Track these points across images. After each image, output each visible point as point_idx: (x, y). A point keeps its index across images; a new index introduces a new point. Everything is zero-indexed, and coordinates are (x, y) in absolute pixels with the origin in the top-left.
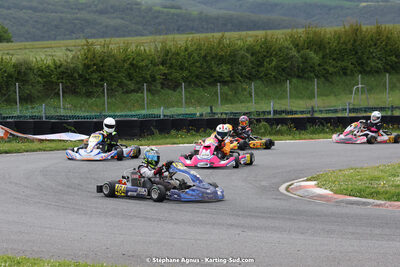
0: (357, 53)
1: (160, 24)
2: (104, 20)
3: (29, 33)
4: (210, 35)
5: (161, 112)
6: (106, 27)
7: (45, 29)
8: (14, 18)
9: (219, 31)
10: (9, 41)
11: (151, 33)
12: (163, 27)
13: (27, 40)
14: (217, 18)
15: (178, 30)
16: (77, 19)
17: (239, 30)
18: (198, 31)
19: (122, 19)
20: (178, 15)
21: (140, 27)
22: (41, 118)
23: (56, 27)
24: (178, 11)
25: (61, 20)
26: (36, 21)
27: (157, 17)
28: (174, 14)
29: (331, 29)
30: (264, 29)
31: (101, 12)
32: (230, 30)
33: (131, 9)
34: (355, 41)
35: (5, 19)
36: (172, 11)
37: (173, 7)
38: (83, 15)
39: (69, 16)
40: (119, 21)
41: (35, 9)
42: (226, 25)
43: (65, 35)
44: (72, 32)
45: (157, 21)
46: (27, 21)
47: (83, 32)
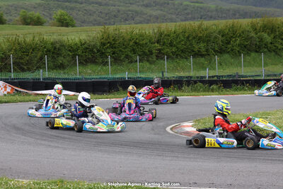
1: (188, 14)
2: (149, 11)
3: (96, 21)
6: (150, 16)
7: (107, 17)
8: (85, 10)
10: (73, 26)
11: (182, 20)
12: (190, 16)
13: (94, 25)
14: (229, 10)
15: (201, 18)
17: (244, 18)
18: (215, 19)
19: (161, 10)
20: (201, 8)
21: (174, 16)
23: (115, 16)
24: (201, 5)
25: (119, 11)
26: (101, 12)
27: (186, 9)
28: (197, 7)
31: (147, 6)
32: (238, 18)
33: (168, 4)
36: (197, 5)
37: (197, 2)
38: (134, 7)
39: (123, 8)
40: (159, 12)
41: (100, 4)
42: (235, 15)
43: (121, 22)
44: (126, 20)
45: (186, 12)
46: (95, 12)
47: (133, 20)
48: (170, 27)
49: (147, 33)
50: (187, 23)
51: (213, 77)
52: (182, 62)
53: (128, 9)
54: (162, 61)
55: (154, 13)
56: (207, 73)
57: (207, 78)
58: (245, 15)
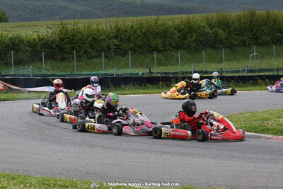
0: (252, 30)
1: (113, 9)
2: (74, 6)
3: (20, 16)
4: (148, 17)
5: (114, 72)
6: (75, 11)
7: (32, 13)
8: (10, 5)
9: (156, 15)
10: (6, 21)
11: (107, 16)
12: (115, 11)
13: (19, 21)
14: (154, 6)
15: (126, 14)
16: (54, 6)
17: (169, 14)
18: (140, 15)
19: (86, 6)
21: (100, 12)
22: (30, 76)
23: (40, 11)
25: (44, 6)
26: (25, 7)
29: (234, 13)
30: (187, 13)
31: (72, 1)
32: (163, 14)
34: (251, 22)
35: (4, 6)
38: (59, 3)
39: (49, 4)
40: (84, 8)
42: (160, 10)
43: (46, 17)
44: (51, 15)
45: (111, 7)
46: (19, 7)
47: (58, 15)
53: (53, 4)
55: (79, 8)
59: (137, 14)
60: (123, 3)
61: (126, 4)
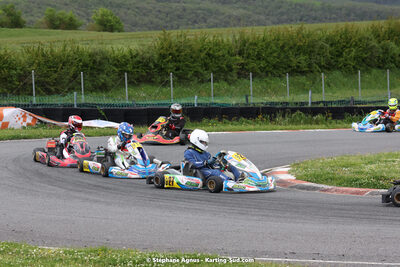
1: (282, 14)
2: (227, 10)
3: (152, 23)
6: (230, 17)
7: (168, 19)
8: (137, 8)
9: (342, 21)
11: (274, 23)
12: (285, 17)
13: (150, 29)
14: (341, 9)
15: (301, 20)
16: (199, 9)
17: (362, 20)
18: (321, 21)
19: (245, 8)
21: (262, 17)
23: (179, 17)
25: (184, 10)
26: (159, 11)
27: (280, 7)
31: (223, 2)
32: (354, 20)
38: (207, 5)
40: (241, 11)
42: (348, 15)
43: (188, 24)
44: (195, 22)
45: (279, 11)
46: (150, 11)
47: (205, 22)
48: (257, 32)
49: (225, 40)
50: (281, 26)
51: (318, 103)
52: (275, 82)
53: (197, 6)
54: (245, 80)
55: (235, 13)
56: (309, 98)
57: (310, 105)
58: (363, 16)
59: (315, 19)
60: (296, 5)
61: (301, 6)
